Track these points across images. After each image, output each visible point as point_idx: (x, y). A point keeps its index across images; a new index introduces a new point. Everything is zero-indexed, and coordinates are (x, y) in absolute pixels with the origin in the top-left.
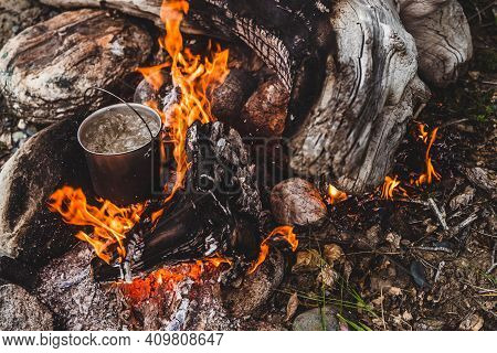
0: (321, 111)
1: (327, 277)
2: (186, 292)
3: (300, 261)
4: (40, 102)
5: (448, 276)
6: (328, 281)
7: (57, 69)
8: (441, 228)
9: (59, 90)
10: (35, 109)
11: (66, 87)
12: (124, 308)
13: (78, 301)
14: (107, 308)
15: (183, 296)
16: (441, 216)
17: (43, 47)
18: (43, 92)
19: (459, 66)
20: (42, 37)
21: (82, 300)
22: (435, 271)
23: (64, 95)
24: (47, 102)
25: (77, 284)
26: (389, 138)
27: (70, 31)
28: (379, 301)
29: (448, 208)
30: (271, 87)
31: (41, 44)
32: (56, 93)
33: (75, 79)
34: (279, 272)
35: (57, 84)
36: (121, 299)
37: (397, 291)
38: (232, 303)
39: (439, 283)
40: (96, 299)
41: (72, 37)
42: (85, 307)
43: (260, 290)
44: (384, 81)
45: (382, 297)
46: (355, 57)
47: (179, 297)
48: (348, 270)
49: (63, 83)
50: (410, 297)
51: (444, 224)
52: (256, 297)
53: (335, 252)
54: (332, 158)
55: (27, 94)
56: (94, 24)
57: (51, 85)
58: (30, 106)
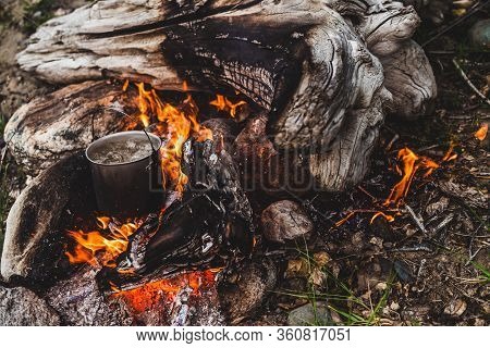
0: (299, 97)
1: (317, 278)
2: (185, 299)
3: (291, 267)
4: (48, 154)
5: (430, 271)
6: (318, 281)
7: (63, 124)
8: (420, 232)
9: (65, 142)
10: (43, 160)
11: (71, 139)
12: (127, 316)
13: (83, 313)
14: (111, 317)
15: (183, 303)
16: (419, 220)
17: (51, 110)
18: (50, 144)
19: (426, 101)
20: (50, 103)
21: (87, 311)
22: (418, 267)
23: (70, 147)
24: (54, 153)
25: (82, 298)
26: (363, 139)
27: (74, 96)
28: (367, 295)
29: (425, 215)
30: (258, 121)
31: (49, 108)
32: (62, 145)
33: (80, 132)
34: (272, 276)
35: (64, 136)
36: (124, 308)
37: (383, 286)
38: (229, 305)
39: (422, 276)
40: (100, 311)
41: (77, 100)
42: (90, 318)
43: (255, 290)
45: (370, 292)
46: (327, 61)
47: (179, 303)
48: (336, 271)
49: (68, 136)
50: (395, 289)
51: (422, 228)
52: (252, 297)
53: (324, 258)
54: (311, 132)
55: (36, 147)
56: (96, 90)
57: (58, 138)
58: (38, 158)
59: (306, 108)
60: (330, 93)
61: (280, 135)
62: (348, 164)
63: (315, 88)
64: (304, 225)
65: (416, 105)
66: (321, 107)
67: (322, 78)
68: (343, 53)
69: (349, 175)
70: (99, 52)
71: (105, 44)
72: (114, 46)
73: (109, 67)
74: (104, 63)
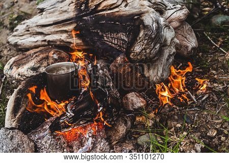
0: (140, 38)
1: (150, 123)
2: (90, 135)
3: (137, 119)
4: (24, 77)
5: (199, 118)
6: (150, 125)
7: (32, 64)
8: (194, 102)
9: (32, 72)
10: (22, 81)
11: (35, 70)
12: (64, 143)
13: (44, 143)
14: (57, 144)
15: (89, 136)
16: (193, 97)
17: (25, 59)
18: (26, 73)
19: (193, 48)
20: (24, 56)
21: (46, 142)
22: (194, 117)
23: (35, 74)
24: (27, 77)
25: (43, 137)
26: (168, 60)
27: (35, 53)
29: (196, 95)
32: (31, 73)
33: (39, 67)
34: (129, 123)
35: (32, 69)
36: (63, 140)
37: (179, 125)
38: (110, 136)
39: (196, 121)
40: (52, 142)
41: (37, 54)
42: (47, 145)
43: (122, 129)
44: (163, 33)
45: (174, 128)
46: (151, 25)
47: (88, 137)
48: (158, 120)
49: (33, 69)
50: (185, 127)
51: (195, 100)
52: (121, 132)
53: (152, 115)
54: (146, 52)
55: (19, 75)
56: (45, 50)
57: (29, 70)
58: (20, 80)
59: (143, 42)
60: (153, 36)
61: (132, 54)
62: (161, 71)
63: (147, 34)
64: (143, 102)
65: (189, 50)
66: (150, 42)
67: (149, 30)
68: (157, 22)
69: (162, 76)
70: (46, 33)
71: (49, 29)
72: (53, 30)
73: (51, 39)
74: (48, 38)
